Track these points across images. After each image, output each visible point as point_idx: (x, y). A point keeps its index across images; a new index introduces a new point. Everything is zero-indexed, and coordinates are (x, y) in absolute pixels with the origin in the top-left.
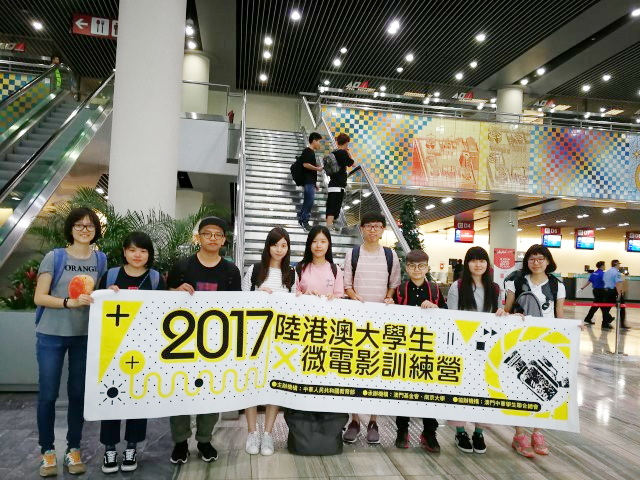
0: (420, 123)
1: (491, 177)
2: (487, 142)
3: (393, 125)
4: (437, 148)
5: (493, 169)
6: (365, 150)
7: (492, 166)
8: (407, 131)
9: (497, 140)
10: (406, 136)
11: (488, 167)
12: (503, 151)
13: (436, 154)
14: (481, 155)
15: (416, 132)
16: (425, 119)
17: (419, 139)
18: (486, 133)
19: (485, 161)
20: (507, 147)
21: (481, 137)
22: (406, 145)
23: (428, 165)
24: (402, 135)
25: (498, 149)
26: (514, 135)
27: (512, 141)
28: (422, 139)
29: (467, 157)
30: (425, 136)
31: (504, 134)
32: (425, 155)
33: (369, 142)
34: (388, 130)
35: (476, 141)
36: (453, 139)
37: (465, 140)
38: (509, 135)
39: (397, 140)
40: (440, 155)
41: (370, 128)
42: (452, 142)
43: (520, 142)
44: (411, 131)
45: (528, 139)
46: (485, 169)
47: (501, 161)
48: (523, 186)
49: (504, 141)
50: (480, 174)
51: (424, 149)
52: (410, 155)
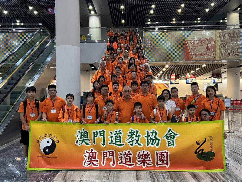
0: (188, 34)
1: (222, 54)
2: (219, 39)
3: (175, 36)
4: (196, 44)
5: (223, 51)
6: (164, 48)
7: (222, 49)
8: (182, 38)
9: (224, 38)
10: (182, 40)
11: (220, 50)
12: (227, 42)
13: (196, 47)
14: (216, 45)
15: (186, 38)
16: (190, 32)
17: (187, 41)
18: (218, 35)
19: (218, 47)
20: (229, 40)
21: (216, 37)
22: (182, 44)
23: (192, 52)
24: (180, 40)
25: (225, 42)
26: (231, 34)
27: (231, 37)
28: (189, 41)
29: (210, 46)
30: (190, 39)
31: (227, 34)
32: (191, 47)
33: (166, 44)
34: (173, 38)
35: (214, 39)
36: (203, 39)
37: (208, 39)
38: (229, 34)
39: (177, 42)
40: (197, 47)
41: (165, 38)
42: (203, 40)
43: (235, 37)
44: (183, 38)
45: (239, 35)
46: (219, 51)
47: (226, 46)
48: (237, 57)
49: (227, 37)
50: (217, 53)
51: (190, 45)
52: (184, 48)
